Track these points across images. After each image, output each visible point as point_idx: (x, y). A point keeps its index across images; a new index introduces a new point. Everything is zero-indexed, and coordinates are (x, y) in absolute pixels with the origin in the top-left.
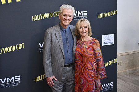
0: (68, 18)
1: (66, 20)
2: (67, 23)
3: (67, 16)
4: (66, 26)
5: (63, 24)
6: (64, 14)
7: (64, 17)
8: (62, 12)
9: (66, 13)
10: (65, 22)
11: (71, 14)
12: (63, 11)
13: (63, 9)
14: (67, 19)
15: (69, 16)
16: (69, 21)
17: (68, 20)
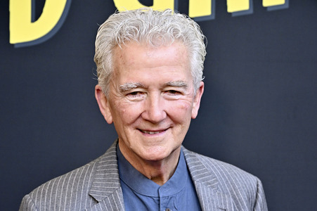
0: (160, 106)
1: (154, 123)
2: (159, 143)
3: (155, 94)
4: (156, 163)
5: (133, 152)
6: (128, 81)
7: (133, 107)
8: (116, 74)
9: (146, 77)
10: (145, 143)
11: (176, 76)
12: (116, 62)
13: (115, 45)
14: (158, 114)
15: (169, 89)
16: (178, 129)
17: (165, 125)
